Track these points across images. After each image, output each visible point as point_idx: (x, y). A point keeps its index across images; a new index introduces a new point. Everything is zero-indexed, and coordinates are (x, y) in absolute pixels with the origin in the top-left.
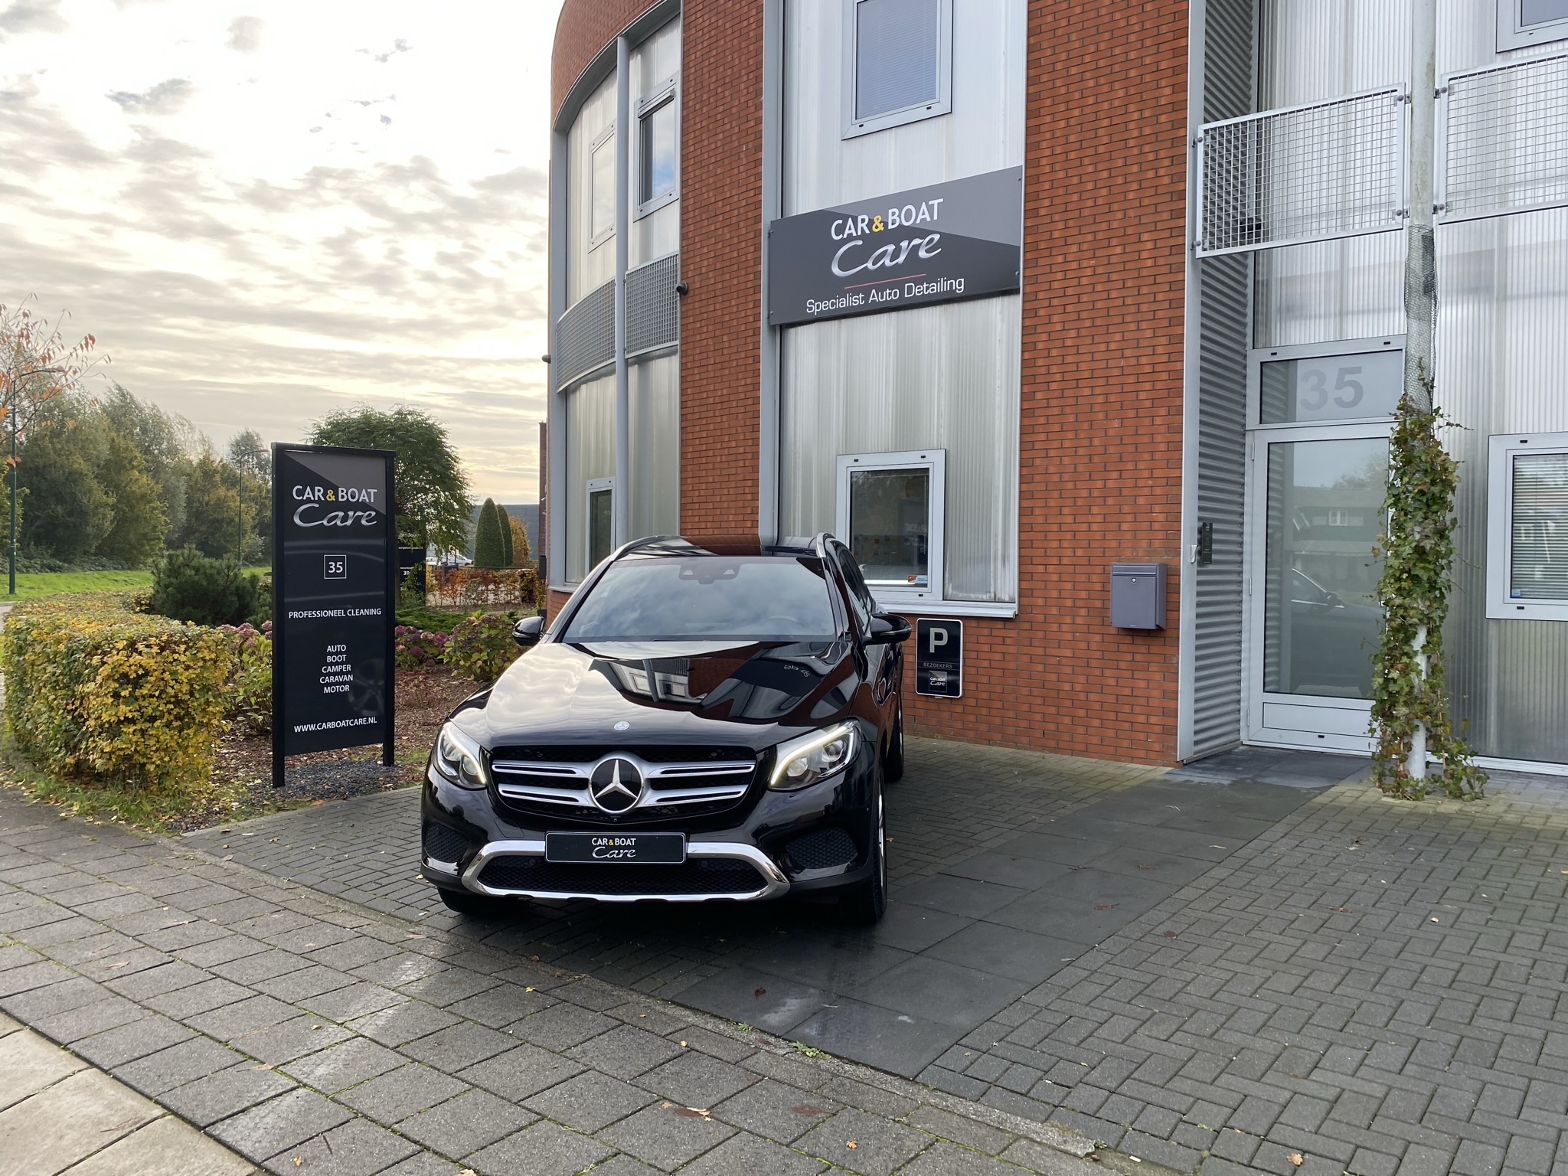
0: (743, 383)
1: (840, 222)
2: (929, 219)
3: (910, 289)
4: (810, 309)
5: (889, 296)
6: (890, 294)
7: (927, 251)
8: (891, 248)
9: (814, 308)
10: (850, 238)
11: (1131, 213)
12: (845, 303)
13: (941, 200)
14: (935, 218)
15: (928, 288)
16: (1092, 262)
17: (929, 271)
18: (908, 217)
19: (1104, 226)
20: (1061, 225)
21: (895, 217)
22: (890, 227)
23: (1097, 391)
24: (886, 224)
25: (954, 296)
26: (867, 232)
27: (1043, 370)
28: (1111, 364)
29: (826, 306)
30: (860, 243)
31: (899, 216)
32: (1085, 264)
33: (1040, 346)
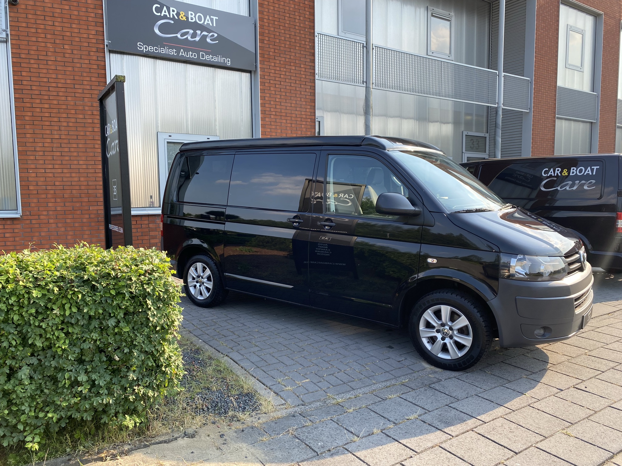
0: (88, 79)
1: (159, 6)
2: (211, 25)
3: (203, 56)
4: (141, 48)
5: (191, 55)
6: (192, 55)
7: (211, 40)
8: (191, 31)
9: (143, 48)
10: (165, 17)
11: (297, 55)
12: (163, 51)
13: (217, 18)
14: (215, 25)
15: (212, 58)
16: (285, 70)
17: (213, 50)
18: (200, 20)
19: (288, 57)
20: (273, 50)
21: (193, 16)
22: (190, 20)
23: (288, 122)
24: (187, 18)
25: (225, 66)
26: (176, 18)
27: (268, 109)
28: (293, 112)
29: (151, 49)
30: (173, 22)
31: (195, 16)
32: (282, 69)
33: (267, 99)
